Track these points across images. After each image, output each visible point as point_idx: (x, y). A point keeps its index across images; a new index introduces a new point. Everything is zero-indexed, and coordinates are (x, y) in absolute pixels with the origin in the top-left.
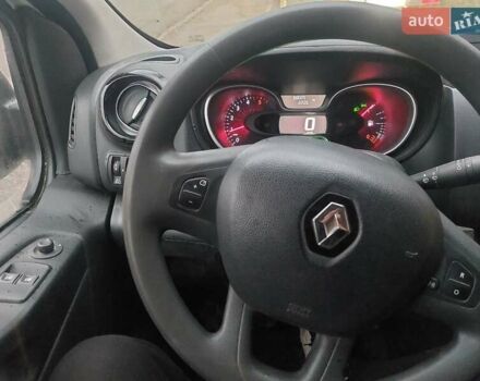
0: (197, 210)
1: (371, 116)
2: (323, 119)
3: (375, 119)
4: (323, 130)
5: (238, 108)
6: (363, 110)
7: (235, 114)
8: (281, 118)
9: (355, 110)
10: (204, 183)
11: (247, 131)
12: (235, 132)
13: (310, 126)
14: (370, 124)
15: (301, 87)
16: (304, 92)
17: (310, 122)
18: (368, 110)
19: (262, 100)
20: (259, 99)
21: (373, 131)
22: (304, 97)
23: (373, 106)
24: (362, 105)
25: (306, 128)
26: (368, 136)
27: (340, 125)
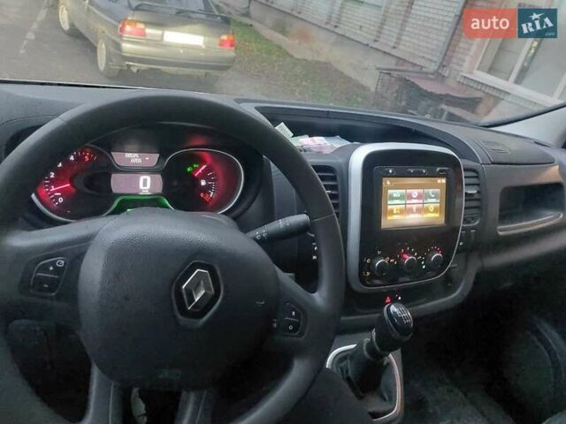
0: (54, 294)
1: (203, 176)
2: (159, 177)
3: (208, 179)
4: (159, 189)
5: (60, 164)
6: (197, 169)
8: (113, 175)
9: (189, 169)
10: (61, 262)
11: (74, 190)
12: (58, 191)
13: (145, 185)
14: (203, 183)
17: (145, 181)
18: (200, 171)
19: (89, 156)
20: (86, 155)
21: (206, 189)
22: (136, 154)
23: (204, 167)
24: (195, 166)
25: (141, 186)
26: (202, 195)
27: (175, 183)
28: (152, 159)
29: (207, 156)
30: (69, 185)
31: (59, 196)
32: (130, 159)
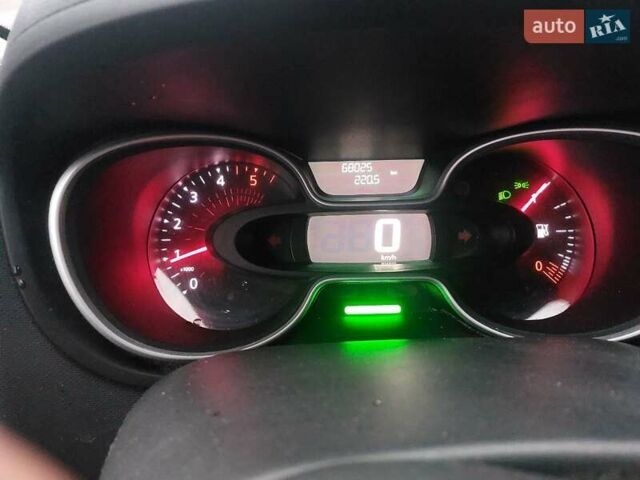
1: (543, 211)
2: (421, 222)
3: (555, 220)
4: (422, 251)
5: (195, 197)
6: (524, 195)
7: (186, 211)
8: (313, 221)
9: (502, 197)
11: (216, 261)
12: (185, 262)
13: (387, 241)
14: (542, 232)
15: (357, 138)
16: (367, 152)
17: (388, 231)
18: (534, 198)
19: (259, 176)
20: (251, 171)
21: (550, 250)
22: (367, 164)
23: (544, 186)
24: (518, 185)
25: (379, 246)
26: (539, 266)
27: (465, 236)
28: (404, 174)
29: (552, 153)
30: (204, 249)
31: (191, 275)
32: (351, 177)
